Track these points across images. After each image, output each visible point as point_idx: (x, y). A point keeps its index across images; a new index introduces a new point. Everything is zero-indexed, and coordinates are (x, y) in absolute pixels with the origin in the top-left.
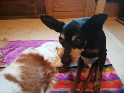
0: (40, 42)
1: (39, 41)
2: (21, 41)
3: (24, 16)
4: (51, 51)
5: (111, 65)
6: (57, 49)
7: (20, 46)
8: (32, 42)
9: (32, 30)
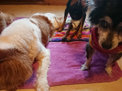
9: (32, 12)
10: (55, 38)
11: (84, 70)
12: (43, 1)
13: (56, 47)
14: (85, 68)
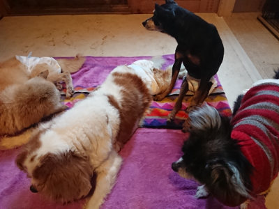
0: (123, 59)
1: (121, 57)
2: (93, 57)
3: (87, 9)
4: (147, 73)
5: (224, 93)
6: (154, 70)
7: (95, 65)
8: (110, 59)
9: (105, 37)
10: (151, 118)
11: (200, 198)
12: (126, 3)
13: (152, 142)
14: (202, 194)
